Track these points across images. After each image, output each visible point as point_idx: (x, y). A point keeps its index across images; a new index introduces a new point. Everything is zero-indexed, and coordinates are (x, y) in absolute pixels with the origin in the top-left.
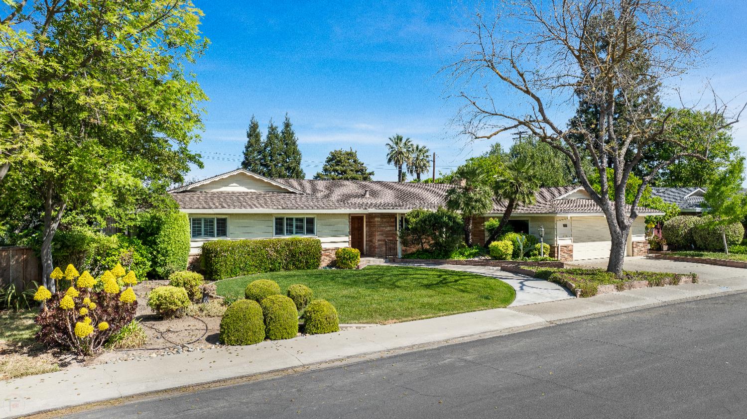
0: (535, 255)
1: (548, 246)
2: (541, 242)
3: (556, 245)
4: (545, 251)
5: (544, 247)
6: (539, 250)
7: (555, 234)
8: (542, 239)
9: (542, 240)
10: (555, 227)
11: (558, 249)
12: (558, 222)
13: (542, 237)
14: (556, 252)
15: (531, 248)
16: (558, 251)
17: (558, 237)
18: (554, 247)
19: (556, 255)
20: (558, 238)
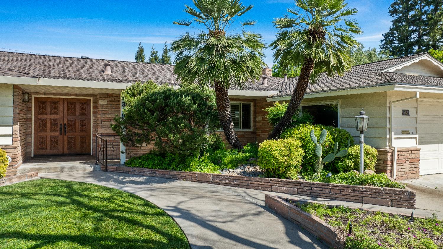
0: (346, 169)
1: (374, 151)
2: (360, 143)
3: (388, 148)
4: (368, 161)
5: (367, 153)
6: (355, 158)
7: (388, 126)
8: (362, 136)
9: (362, 139)
10: (388, 115)
11: (392, 156)
12: (393, 105)
13: (362, 132)
14: (389, 162)
15: (339, 155)
16: (392, 161)
17: (393, 133)
18: (386, 152)
19: (389, 168)
20: (393, 136)
